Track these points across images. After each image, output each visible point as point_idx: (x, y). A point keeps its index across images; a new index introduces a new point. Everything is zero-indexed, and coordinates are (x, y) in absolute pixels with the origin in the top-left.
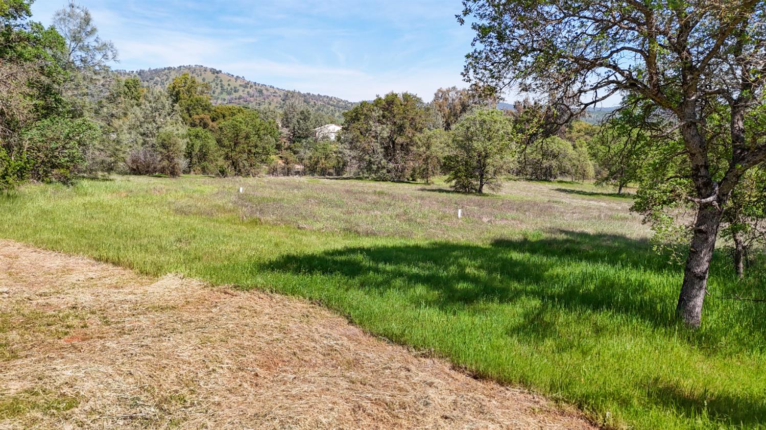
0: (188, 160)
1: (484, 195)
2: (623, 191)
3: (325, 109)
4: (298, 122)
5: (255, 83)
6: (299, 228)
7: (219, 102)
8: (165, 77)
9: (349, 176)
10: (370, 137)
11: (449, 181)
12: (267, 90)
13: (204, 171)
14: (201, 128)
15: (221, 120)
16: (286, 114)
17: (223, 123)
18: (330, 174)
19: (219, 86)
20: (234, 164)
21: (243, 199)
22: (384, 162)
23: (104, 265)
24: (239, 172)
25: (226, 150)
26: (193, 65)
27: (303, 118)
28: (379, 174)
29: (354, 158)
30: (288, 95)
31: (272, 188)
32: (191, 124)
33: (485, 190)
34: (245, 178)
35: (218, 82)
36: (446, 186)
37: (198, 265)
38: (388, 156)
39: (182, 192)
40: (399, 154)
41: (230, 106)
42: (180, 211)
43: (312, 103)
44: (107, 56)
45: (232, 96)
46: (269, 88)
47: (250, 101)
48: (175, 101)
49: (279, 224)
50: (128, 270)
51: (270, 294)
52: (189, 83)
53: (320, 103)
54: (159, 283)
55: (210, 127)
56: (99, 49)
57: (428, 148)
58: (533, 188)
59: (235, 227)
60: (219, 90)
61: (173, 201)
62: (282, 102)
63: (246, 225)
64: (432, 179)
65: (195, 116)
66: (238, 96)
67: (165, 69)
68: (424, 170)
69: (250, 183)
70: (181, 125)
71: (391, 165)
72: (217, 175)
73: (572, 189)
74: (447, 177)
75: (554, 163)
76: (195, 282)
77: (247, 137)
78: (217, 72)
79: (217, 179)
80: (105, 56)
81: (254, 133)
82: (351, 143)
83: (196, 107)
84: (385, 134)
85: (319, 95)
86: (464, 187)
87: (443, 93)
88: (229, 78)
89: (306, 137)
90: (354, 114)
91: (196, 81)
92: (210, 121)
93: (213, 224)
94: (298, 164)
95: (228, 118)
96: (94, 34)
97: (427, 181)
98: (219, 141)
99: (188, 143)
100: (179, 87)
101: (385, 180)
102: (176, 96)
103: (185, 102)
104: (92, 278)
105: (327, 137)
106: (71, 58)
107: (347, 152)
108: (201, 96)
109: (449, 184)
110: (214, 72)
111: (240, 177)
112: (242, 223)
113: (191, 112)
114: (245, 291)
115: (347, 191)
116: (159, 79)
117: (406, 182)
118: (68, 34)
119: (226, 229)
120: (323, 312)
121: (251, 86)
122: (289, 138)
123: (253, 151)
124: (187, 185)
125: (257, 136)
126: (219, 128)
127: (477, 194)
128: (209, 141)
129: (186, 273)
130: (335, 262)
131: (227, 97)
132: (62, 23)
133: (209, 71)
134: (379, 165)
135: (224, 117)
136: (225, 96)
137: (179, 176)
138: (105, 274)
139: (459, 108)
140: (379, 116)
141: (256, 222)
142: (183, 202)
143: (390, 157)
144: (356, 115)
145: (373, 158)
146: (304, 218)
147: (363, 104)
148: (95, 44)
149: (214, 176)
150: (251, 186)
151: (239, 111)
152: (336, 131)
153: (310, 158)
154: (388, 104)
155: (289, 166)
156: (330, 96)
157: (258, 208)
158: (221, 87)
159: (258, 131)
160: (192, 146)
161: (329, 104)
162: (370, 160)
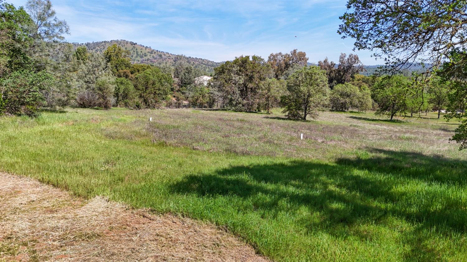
0: (116, 98)
1: (307, 121)
2: (394, 118)
3: (200, 67)
4: (184, 74)
5: (157, 51)
6: (194, 149)
7: (135, 62)
8: (102, 47)
9: (217, 108)
10: (231, 84)
11: (284, 112)
12: (165, 55)
13: (126, 105)
14: (124, 78)
15: (137, 73)
16: (177, 69)
17: (138, 75)
18: (205, 107)
19: (135, 53)
20: (146, 101)
21: (153, 127)
22: (240, 99)
23: (46, 187)
24: (148, 106)
25: (140, 92)
26: (120, 39)
27: (187, 72)
28: (237, 107)
29: (221, 96)
30: (178, 58)
31: (171, 118)
32: (118, 75)
33: (308, 117)
34: (152, 110)
35: (135, 50)
36: (283, 115)
37: (121, 187)
38: (243, 96)
39: (111, 122)
40: (250, 94)
41: (142, 64)
42: (110, 136)
43: (192, 63)
44: (62, 30)
45: (143, 59)
46: (166, 54)
47: (154, 62)
48: (108, 62)
49: (180, 146)
50: (65, 192)
51: (182, 218)
52: (117, 50)
53: (197, 63)
54: (88, 206)
55: (130, 77)
56: (57, 26)
57: (269, 91)
58: (335, 116)
59: (149, 148)
60: (135, 55)
61: (105, 128)
62: (174, 62)
63: (156, 146)
64: (271, 110)
65: (121, 71)
66: (147, 59)
67: (102, 42)
68: (266, 104)
69: (156, 114)
70: (112, 76)
71: (245, 102)
72: (135, 108)
73: (360, 117)
74: (283, 109)
75: (348, 100)
76: (118, 206)
77: (154, 84)
78: (134, 44)
79: (135, 111)
80: (61, 30)
81: (158, 81)
82: (219, 87)
83: (121, 65)
84: (241, 82)
85: (196, 58)
86: (294, 116)
87: (274, 56)
88: (142, 48)
89: (190, 84)
90: (221, 69)
91: (121, 49)
92: (130, 74)
93: (132, 146)
94: (185, 100)
95: (141, 72)
96: (54, 16)
97: (268, 112)
98: (135, 86)
99: (116, 87)
100: (111, 53)
101: (241, 111)
102: (109, 58)
103: (115, 62)
104: (33, 201)
105: (203, 84)
106: (39, 32)
107: (216, 93)
108: (125, 58)
109: (284, 114)
110: (132, 44)
111: (149, 109)
112: (153, 145)
113: (118, 68)
114: (160, 215)
115: (220, 119)
116: (99, 49)
117: (254, 112)
118: (36, 15)
119: (142, 151)
120: (230, 239)
121: (155, 53)
122: (179, 84)
123: (158, 92)
124: (115, 116)
125: (160, 83)
126: (136, 78)
127: (303, 120)
128: (130, 86)
129: (111, 196)
130: (228, 182)
131: (140, 59)
132: (32, 8)
133: (129, 43)
134: (237, 102)
135: (138, 71)
136: (139, 58)
137: (110, 109)
138: (46, 195)
139: (283, 65)
140: (237, 70)
141: (163, 145)
142: (112, 129)
143: (244, 97)
144: (223, 70)
145: (233, 97)
146: (197, 141)
147: (227, 63)
148: (54, 22)
149: (132, 108)
150: (157, 116)
151: (148, 67)
152: (207, 80)
153: (193, 97)
154: (243, 63)
155: (180, 102)
156: (203, 58)
157: (164, 133)
158: (137, 53)
159: (161, 79)
160: (119, 89)
161: (202, 63)
162: (231, 98)
